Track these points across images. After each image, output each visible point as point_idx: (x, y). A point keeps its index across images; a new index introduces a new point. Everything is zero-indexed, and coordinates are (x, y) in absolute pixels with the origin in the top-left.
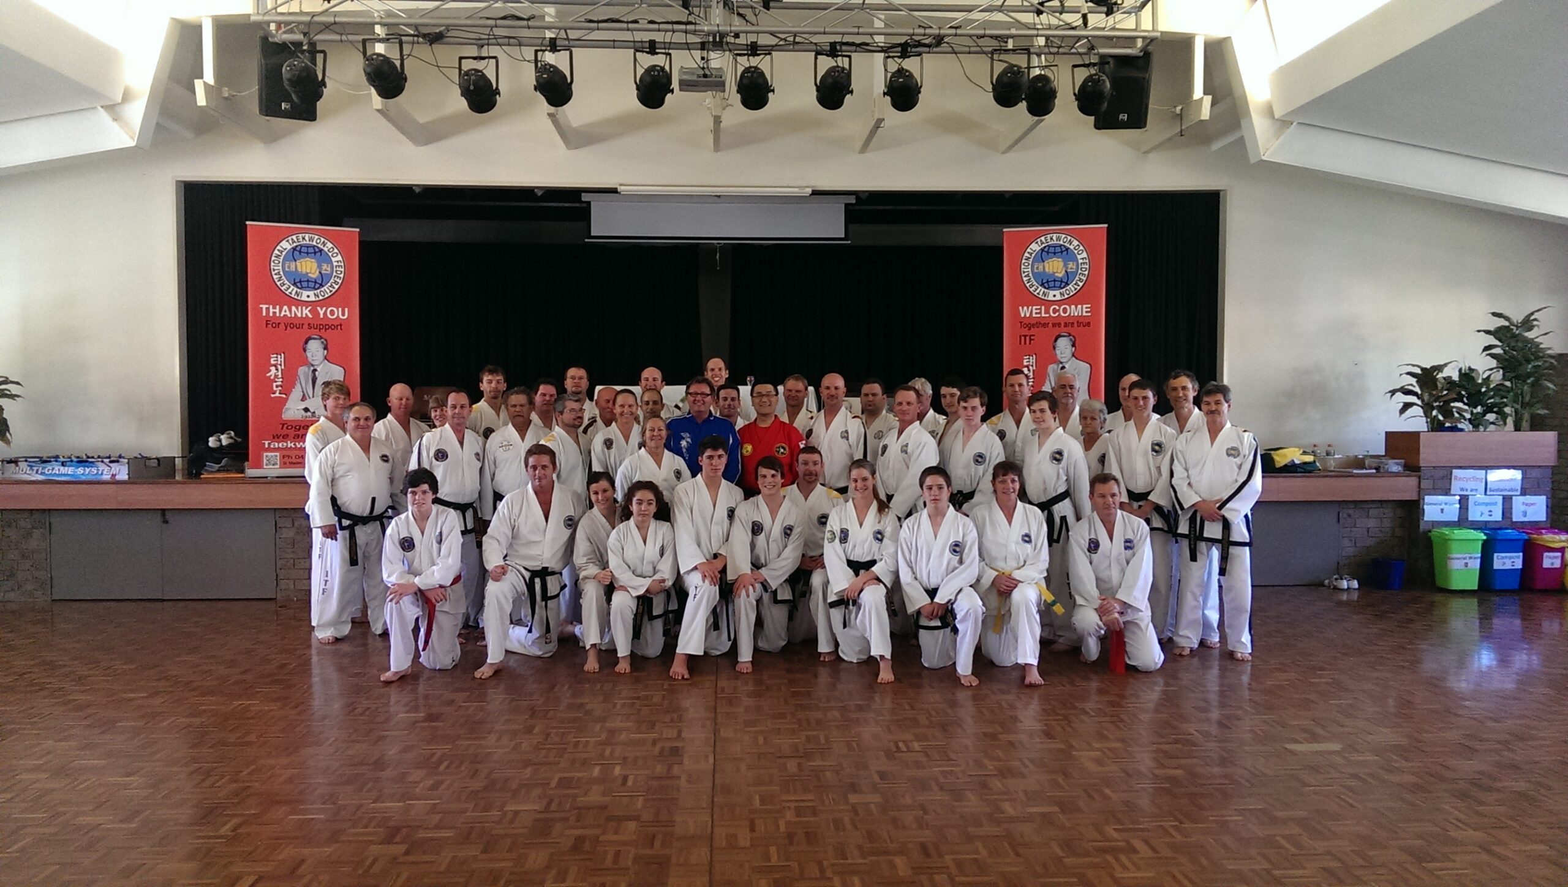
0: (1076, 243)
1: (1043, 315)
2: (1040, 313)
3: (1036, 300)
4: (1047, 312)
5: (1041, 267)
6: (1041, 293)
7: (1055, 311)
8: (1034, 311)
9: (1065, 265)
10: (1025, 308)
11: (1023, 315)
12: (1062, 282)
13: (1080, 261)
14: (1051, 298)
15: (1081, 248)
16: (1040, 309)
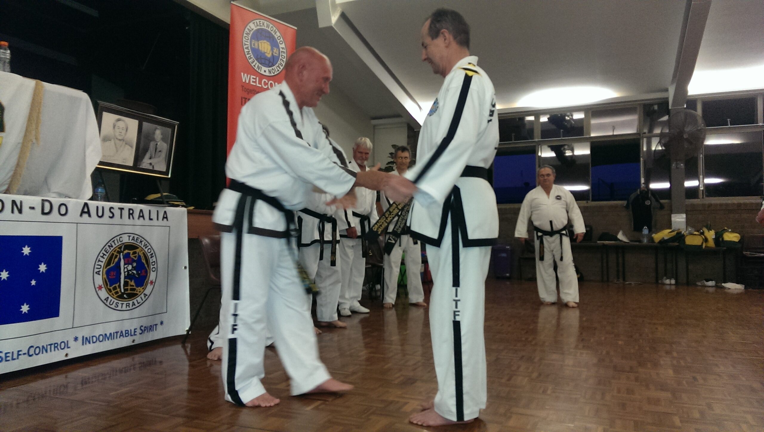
0: (278, 34)
1: (258, 85)
2: (255, 82)
3: (251, 71)
4: (260, 83)
5: (256, 45)
6: (256, 66)
7: (266, 84)
8: (252, 80)
9: (272, 49)
10: (246, 75)
11: (244, 81)
12: (270, 62)
13: (281, 50)
14: (263, 72)
15: (282, 39)
16: (256, 79)
